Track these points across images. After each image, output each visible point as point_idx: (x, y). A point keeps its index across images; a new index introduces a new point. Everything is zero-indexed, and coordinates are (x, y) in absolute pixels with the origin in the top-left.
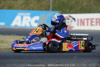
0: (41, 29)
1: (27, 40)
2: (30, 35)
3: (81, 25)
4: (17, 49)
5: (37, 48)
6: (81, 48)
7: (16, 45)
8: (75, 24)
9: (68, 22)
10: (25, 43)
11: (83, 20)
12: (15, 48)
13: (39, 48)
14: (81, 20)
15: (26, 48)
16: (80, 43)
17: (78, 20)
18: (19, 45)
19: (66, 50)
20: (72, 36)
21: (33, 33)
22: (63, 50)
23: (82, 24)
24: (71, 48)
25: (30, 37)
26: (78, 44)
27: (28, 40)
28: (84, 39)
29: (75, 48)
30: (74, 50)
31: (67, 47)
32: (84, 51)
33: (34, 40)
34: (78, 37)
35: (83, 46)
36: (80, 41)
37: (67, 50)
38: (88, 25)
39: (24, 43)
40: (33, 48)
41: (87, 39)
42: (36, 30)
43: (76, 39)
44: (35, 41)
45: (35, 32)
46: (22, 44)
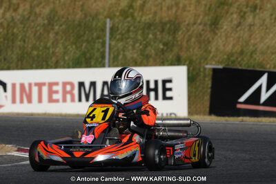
3: (22, 101)
8: (6, 97)
11: (27, 87)
14: (22, 86)
17: (14, 85)
23: (25, 100)
38: (40, 100)
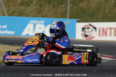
0: (38, 39)
1: (21, 51)
2: (25, 45)
4: (9, 61)
5: (33, 60)
6: (84, 61)
7: (8, 57)
8: (96, 33)
9: (88, 32)
10: (19, 55)
11: (105, 29)
12: (7, 60)
13: (35, 60)
14: (103, 29)
15: (20, 60)
16: (83, 56)
17: (100, 29)
18: (12, 56)
20: (74, 47)
21: (28, 43)
22: (64, 63)
23: (104, 35)
24: (72, 61)
25: (25, 48)
26: (81, 56)
27: (23, 51)
28: (88, 51)
29: (76, 61)
30: (76, 63)
32: (88, 65)
33: (29, 51)
34: (81, 49)
35: (86, 59)
36: (83, 53)
37: (68, 63)
39: (17, 55)
40: (28, 60)
41: (92, 51)
42: (32, 39)
43: (79, 51)
44: (31, 52)
45: (31, 42)
46: (15, 56)
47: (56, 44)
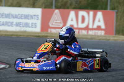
1: (35, 58)
2: (38, 52)
4: (24, 69)
5: (49, 68)
6: (96, 67)
7: (22, 65)
10: (34, 62)
12: (22, 67)
13: (51, 68)
15: (35, 68)
18: (26, 64)
19: (81, 70)
22: (78, 70)
24: (86, 68)
25: (38, 55)
27: (37, 58)
30: (89, 69)
31: (82, 67)
39: (31, 62)
40: (44, 68)
42: (45, 46)
45: (44, 49)
46: (29, 63)
47: (69, 50)
